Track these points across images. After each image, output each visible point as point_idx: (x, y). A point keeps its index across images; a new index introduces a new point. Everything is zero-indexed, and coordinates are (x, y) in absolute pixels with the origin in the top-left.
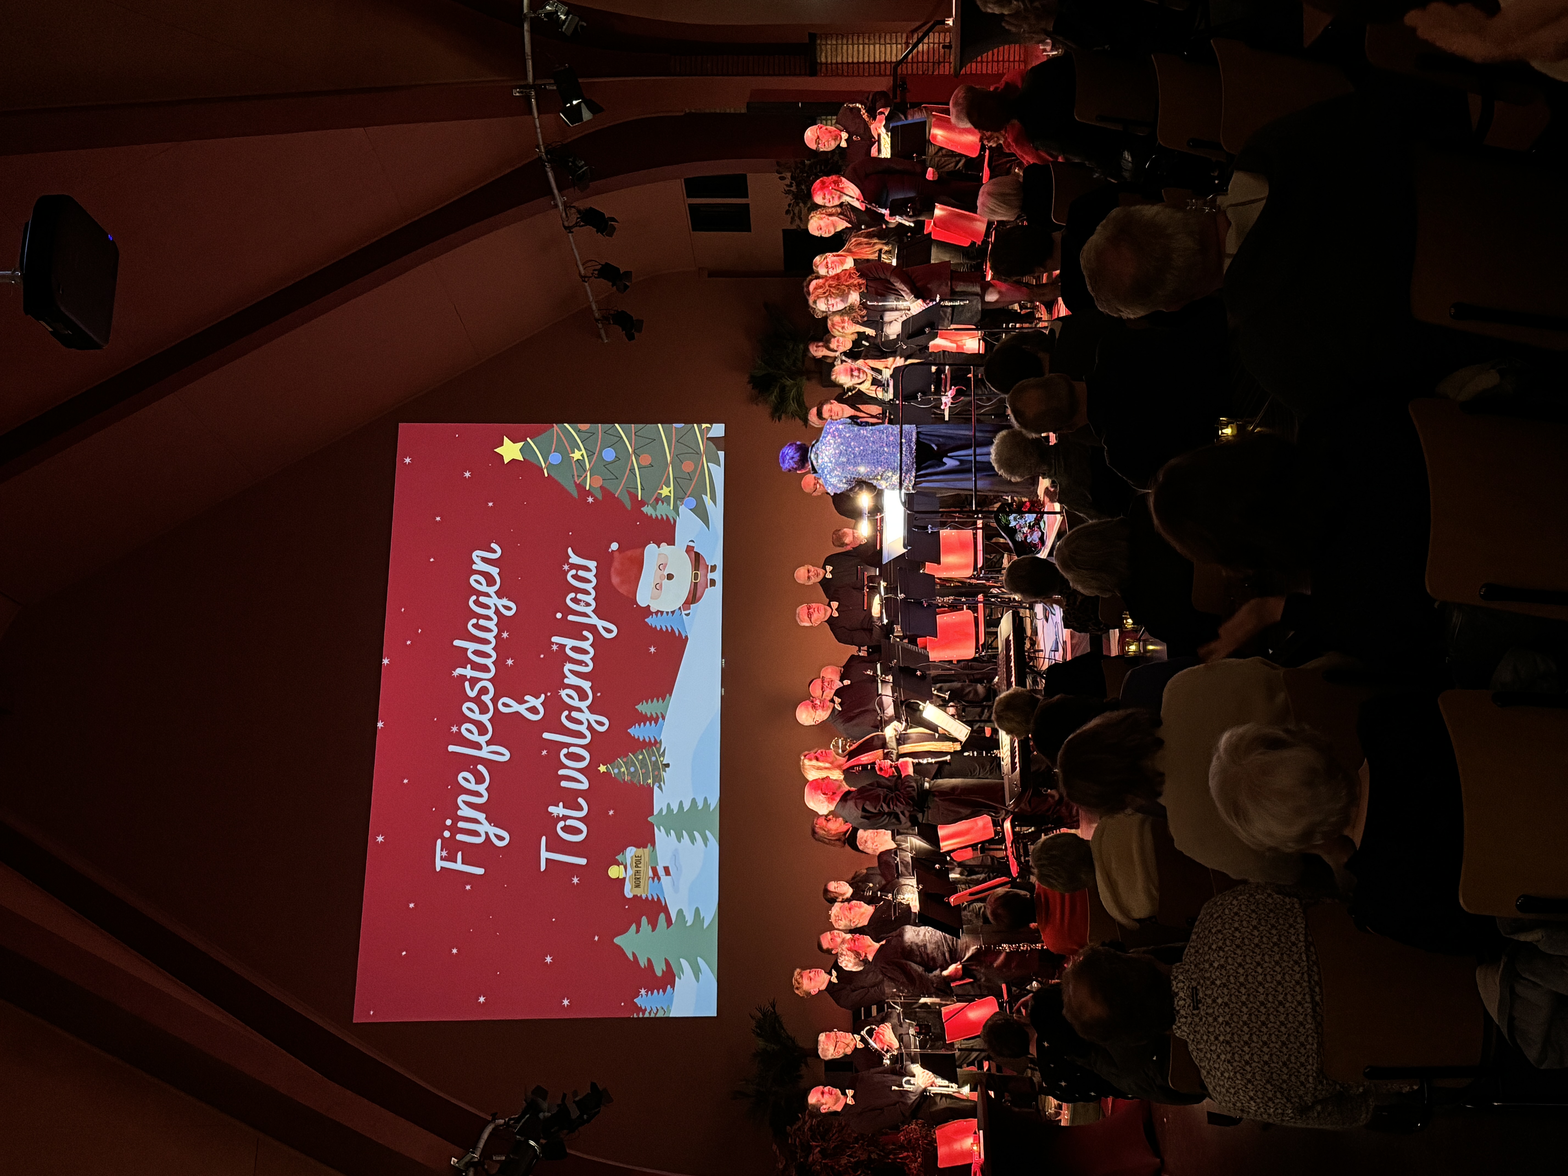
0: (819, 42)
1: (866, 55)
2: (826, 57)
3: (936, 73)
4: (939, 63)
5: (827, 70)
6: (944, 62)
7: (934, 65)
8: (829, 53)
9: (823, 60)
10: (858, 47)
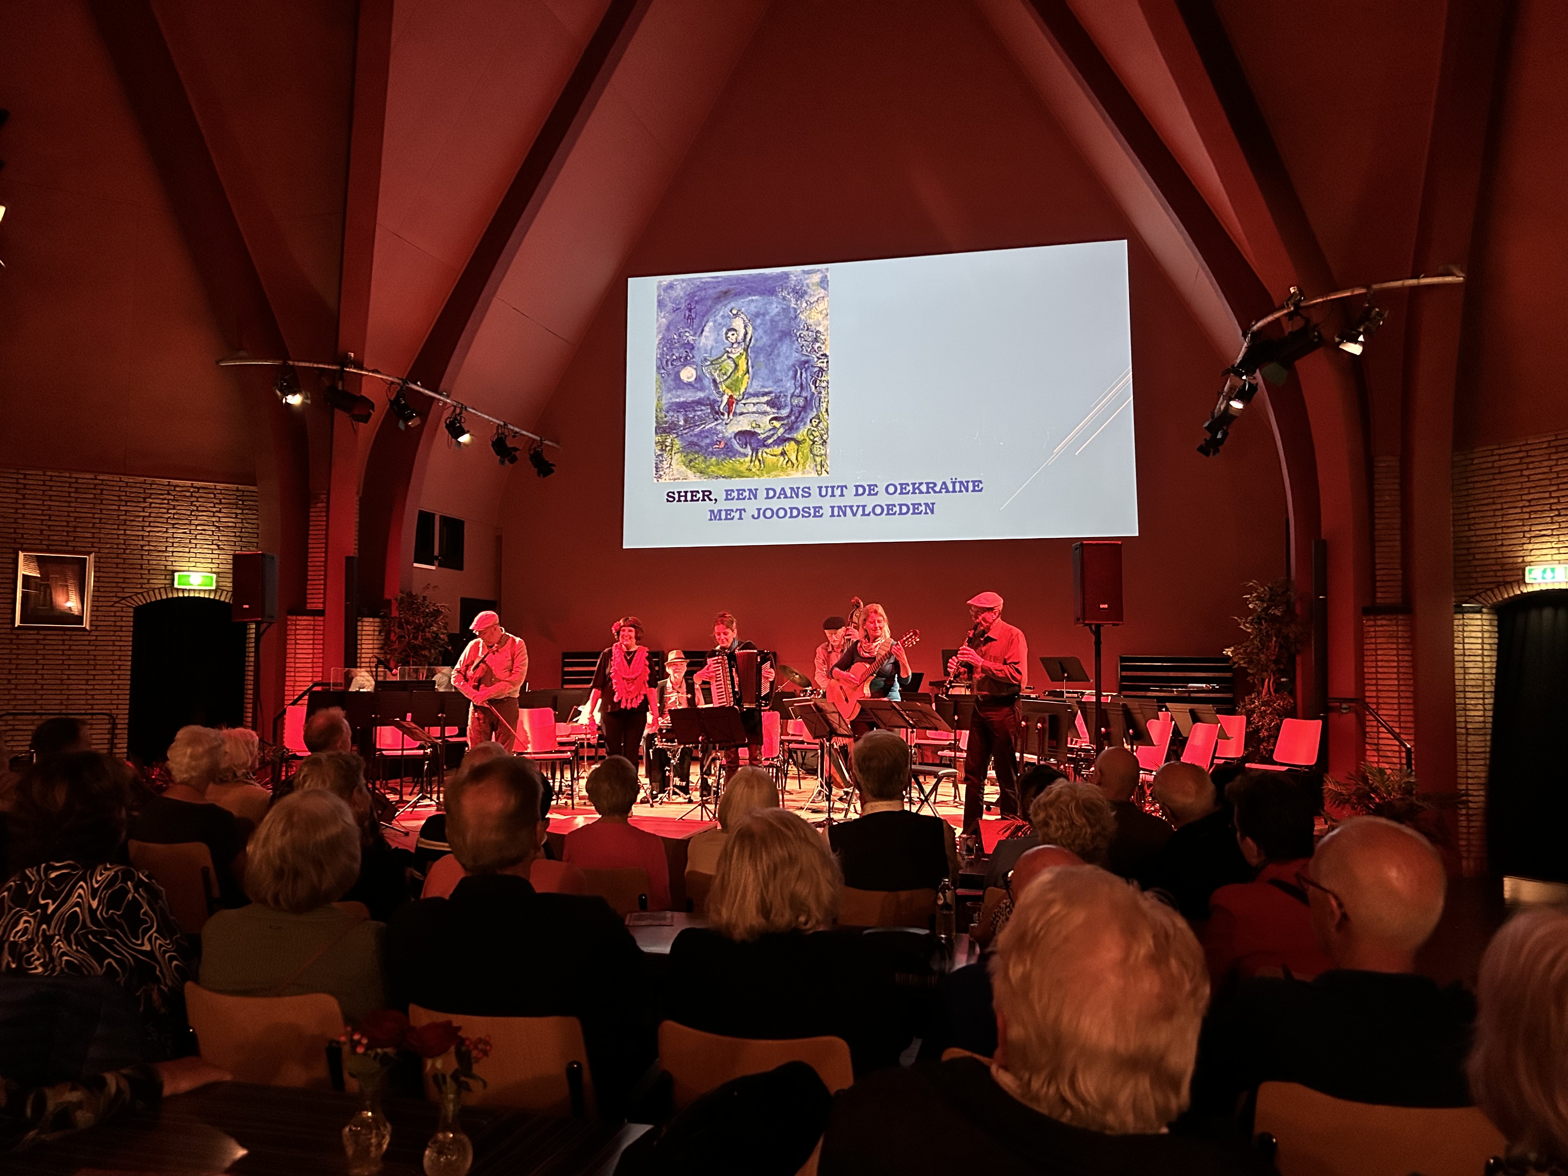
0: (1400, 617)
1: (1386, 670)
2: (1382, 626)
3: (1368, 747)
4: (1378, 750)
5: (1369, 626)
6: (1379, 756)
7: (1375, 744)
8: (1387, 628)
9: (1379, 623)
10: (1394, 661)
